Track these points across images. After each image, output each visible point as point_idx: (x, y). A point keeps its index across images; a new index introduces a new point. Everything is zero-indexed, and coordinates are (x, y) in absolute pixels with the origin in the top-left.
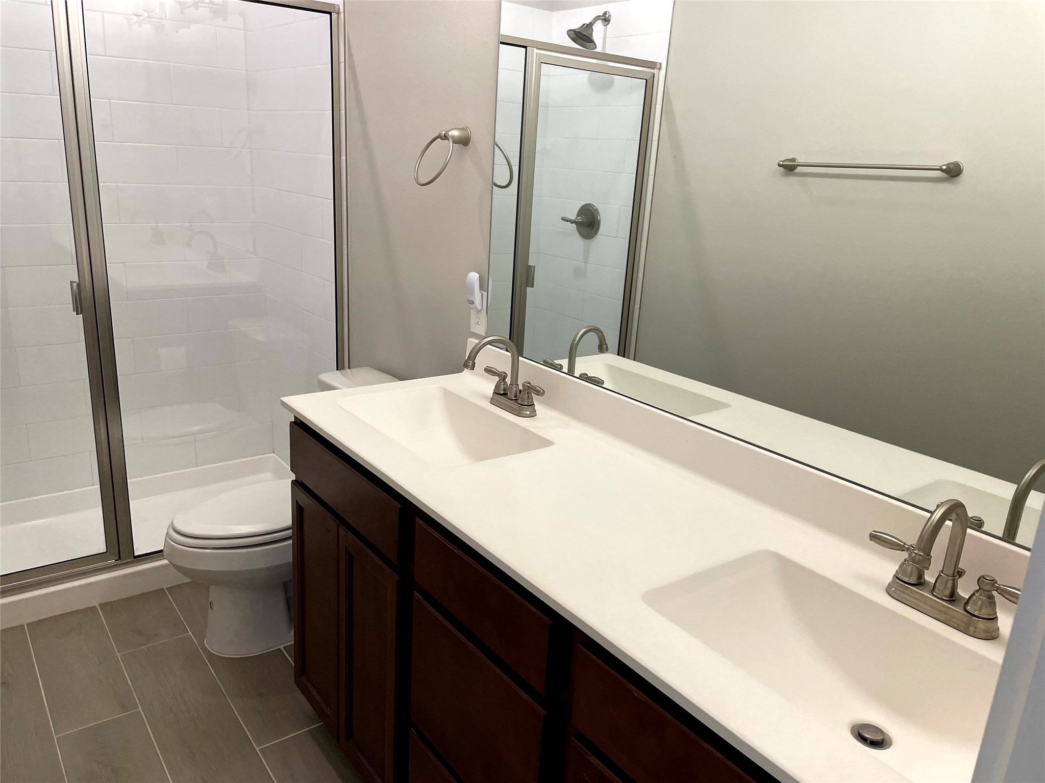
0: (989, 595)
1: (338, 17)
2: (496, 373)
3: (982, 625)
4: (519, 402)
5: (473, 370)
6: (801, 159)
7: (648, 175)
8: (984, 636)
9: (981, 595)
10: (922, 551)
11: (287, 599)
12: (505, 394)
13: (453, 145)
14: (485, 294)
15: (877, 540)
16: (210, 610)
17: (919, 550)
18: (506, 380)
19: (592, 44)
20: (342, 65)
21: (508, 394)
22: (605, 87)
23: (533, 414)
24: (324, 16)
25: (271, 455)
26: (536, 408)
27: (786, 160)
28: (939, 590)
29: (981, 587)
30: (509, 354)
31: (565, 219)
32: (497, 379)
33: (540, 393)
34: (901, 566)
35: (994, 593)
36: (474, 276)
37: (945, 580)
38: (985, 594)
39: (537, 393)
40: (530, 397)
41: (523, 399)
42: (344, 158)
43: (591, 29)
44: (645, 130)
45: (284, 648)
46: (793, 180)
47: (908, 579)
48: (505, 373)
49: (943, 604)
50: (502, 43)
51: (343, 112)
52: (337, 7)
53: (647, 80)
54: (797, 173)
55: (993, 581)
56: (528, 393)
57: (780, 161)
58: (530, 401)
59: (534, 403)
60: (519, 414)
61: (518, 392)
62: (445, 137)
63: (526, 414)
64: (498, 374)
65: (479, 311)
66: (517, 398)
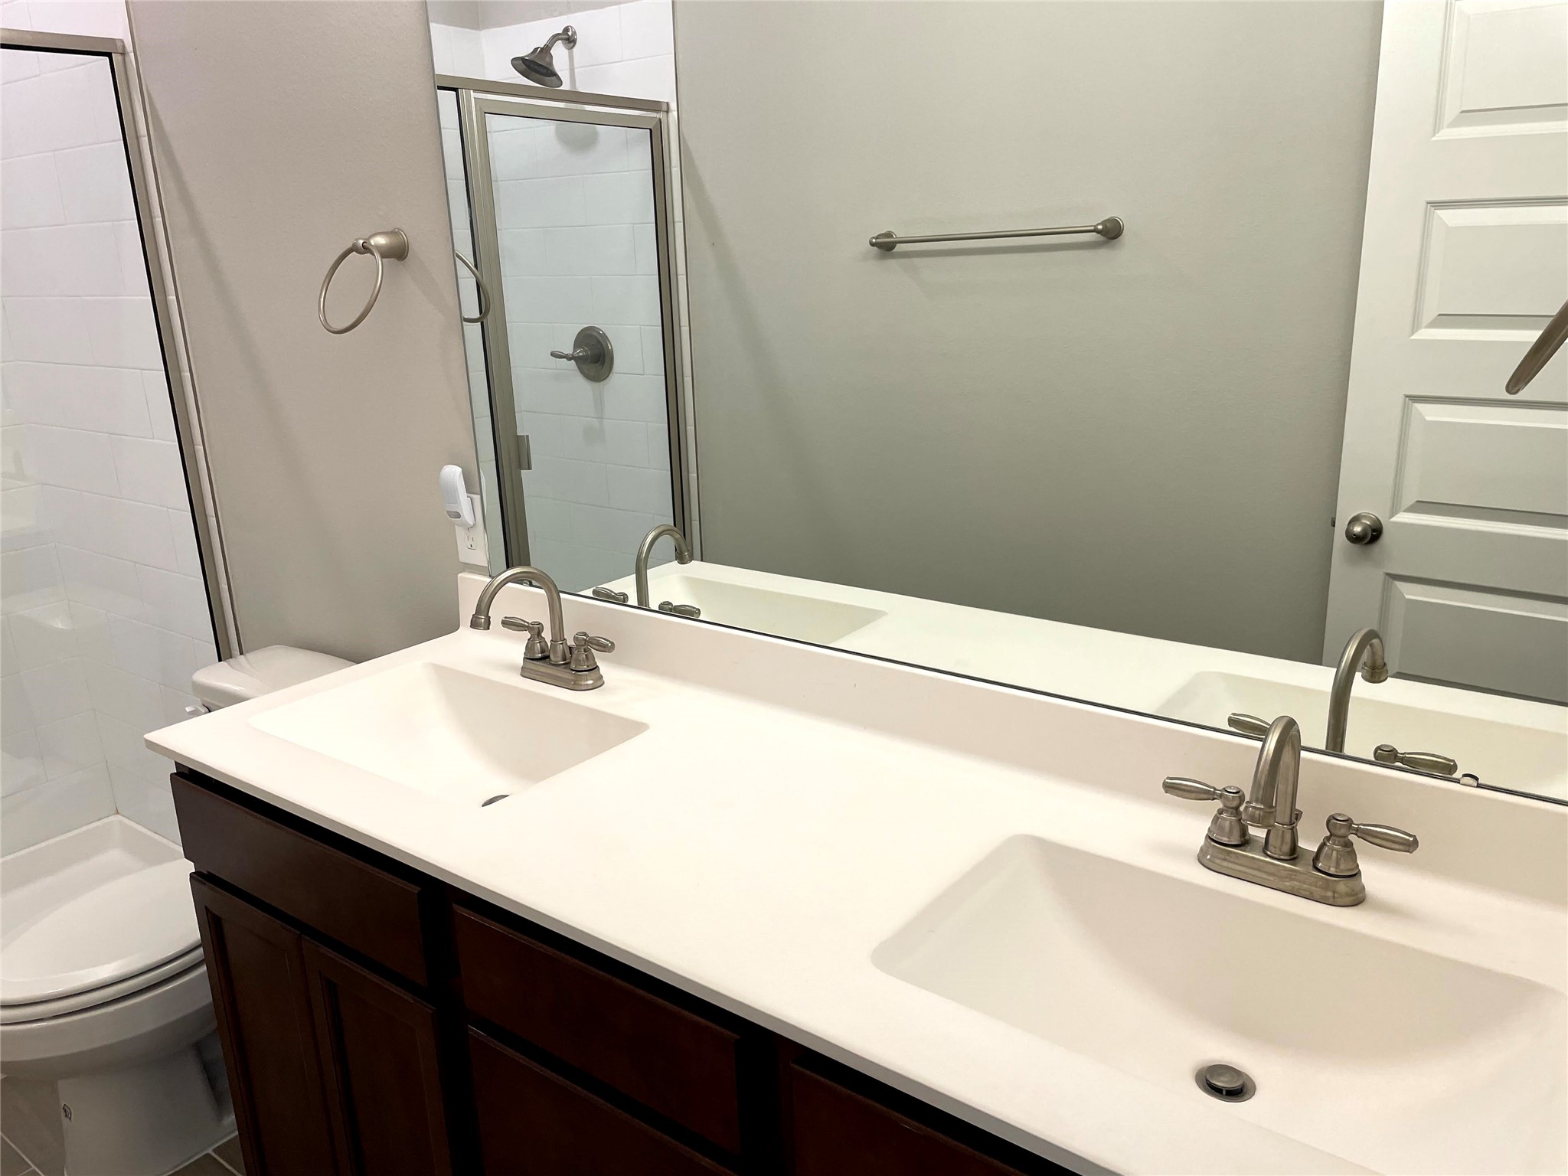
0: (1345, 842)
1: (124, 60)
2: (523, 626)
3: (1342, 886)
4: (573, 666)
5: (489, 629)
6: (900, 233)
7: (677, 275)
8: (1348, 900)
9: (1334, 844)
10: (1262, 803)
11: (205, 1066)
12: (545, 658)
13: (382, 261)
14: (477, 498)
15: (1177, 791)
16: (65, 1121)
17: (1257, 801)
18: (543, 635)
19: (554, 78)
20: (145, 140)
21: (552, 657)
22: (584, 145)
23: (599, 683)
24: (97, 60)
25: (112, 818)
26: (601, 672)
27: (879, 235)
28: (1275, 847)
29: (1333, 831)
30: (542, 591)
31: (556, 355)
32: (527, 635)
33: (606, 647)
34: (1215, 820)
35: (1352, 838)
36: (453, 473)
37: (1280, 832)
38: (1339, 841)
39: (601, 649)
40: (590, 656)
41: (578, 661)
42: (172, 298)
43: (548, 55)
44: (660, 207)
45: (214, 1151)
46: (892, 263)
47: (1226, 839)
48: (540, 624)
49: (1284, 867)
50: (440, 88)
51: (159, 220)
52: (119, 44)
53: (650, 129)
54: (897, 252)
55: (1349, 821)
56: (585, 651)
57: (873, 238)
58: (591, 662)
59: (598, 664)
60: (575, 687)
61: (568, 655)
62: (366, 249)
63: (587, 685)
64: (528, 627)
65: (469, 528)
66: (568, 661)
